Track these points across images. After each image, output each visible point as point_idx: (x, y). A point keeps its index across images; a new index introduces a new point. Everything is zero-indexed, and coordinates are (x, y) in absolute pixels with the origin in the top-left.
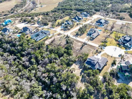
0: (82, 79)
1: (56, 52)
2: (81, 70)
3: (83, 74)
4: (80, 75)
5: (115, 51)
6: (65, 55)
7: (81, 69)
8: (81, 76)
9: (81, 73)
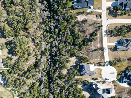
1: (75, 38)
2: (75, 64)
3: (73, 67)
5: (110, 74)
6: (77, 47)
8: (70, 68)
9: (72, 66)
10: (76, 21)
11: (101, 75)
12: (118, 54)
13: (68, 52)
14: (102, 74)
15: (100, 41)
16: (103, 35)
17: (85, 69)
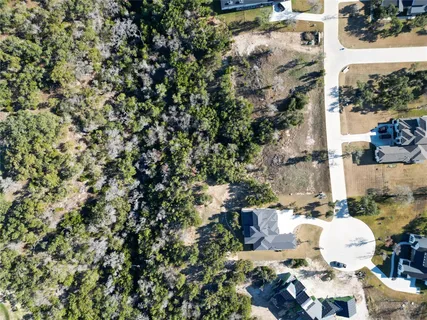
0: (204, 227)
1: (226, 115)
2: (224, 210)
3: (217, 220)
4: (210, 219)
5: (350, 246)
7: (226, 207)
8: (209, 222)
9: (215, 216)
10: (229, 53)
11: (317, 249)
12: (379, 175)
13: (199, 167)
14: (320, 245)
15: (314, 126)
16: (327, 106)
17: (258, 229)
